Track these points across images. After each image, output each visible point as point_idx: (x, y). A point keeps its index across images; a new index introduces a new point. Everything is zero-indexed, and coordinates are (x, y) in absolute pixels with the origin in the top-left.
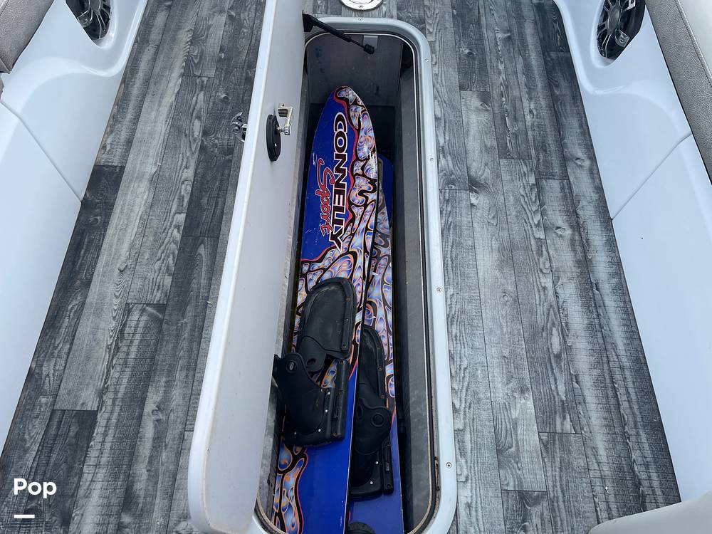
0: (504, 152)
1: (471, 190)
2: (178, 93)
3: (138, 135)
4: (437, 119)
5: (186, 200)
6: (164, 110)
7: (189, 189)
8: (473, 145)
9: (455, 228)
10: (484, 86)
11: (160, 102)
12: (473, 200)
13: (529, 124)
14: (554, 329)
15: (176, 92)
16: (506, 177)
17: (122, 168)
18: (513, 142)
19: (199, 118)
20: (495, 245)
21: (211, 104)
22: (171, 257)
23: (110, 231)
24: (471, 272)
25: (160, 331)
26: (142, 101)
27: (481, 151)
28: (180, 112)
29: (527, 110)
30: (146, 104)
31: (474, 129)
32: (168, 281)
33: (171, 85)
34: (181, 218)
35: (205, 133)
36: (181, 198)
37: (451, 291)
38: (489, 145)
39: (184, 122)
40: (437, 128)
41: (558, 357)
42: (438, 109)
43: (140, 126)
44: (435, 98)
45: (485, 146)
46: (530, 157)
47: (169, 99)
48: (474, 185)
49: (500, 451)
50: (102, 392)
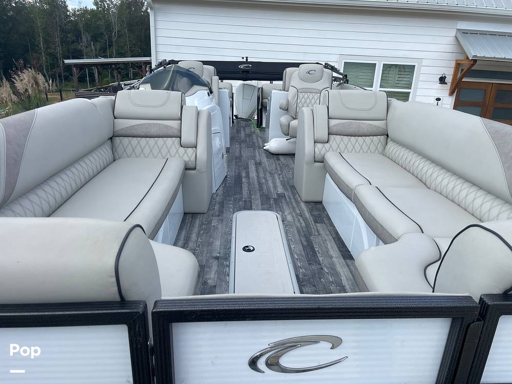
0: (202, 267)
1: (219, 257)
2: (341, 280)
3: (346, 267)
4: (228, 276)
5: (317, 253)
6: (342, 275)
7: (318, 255)
8: (215, 268)
9: (226, 249)
10: (204, 287)
11: (346, 277)
12: (218, 255)
14: (201, 233)
15: (343, 281)
16: (204, 260)
17: (344, 259)
19: (327, 273)
20: (213, 246)
21: (325, 277)
22: (314, 242)
23: (336, 247)
24: (222, 241)
25: (308, 232)
27: (212, 266)
28: (336, 274)
30: (351, 276)
31: (213, 272)
32: (312, 239)
33: (346, 283)
34: (316, 249)
35: (322, 269)
36: (319, 253)
37: (229, 238)
39: (333, 272)
40: (229, 273)
41: (202, 230)
42: (227, 279)
43: (348, 270)
44: (228, 282)
45: (210, 268)
47: (343, 278)
48: (217, 258)
49: (222, 220)
50: (316, 225)
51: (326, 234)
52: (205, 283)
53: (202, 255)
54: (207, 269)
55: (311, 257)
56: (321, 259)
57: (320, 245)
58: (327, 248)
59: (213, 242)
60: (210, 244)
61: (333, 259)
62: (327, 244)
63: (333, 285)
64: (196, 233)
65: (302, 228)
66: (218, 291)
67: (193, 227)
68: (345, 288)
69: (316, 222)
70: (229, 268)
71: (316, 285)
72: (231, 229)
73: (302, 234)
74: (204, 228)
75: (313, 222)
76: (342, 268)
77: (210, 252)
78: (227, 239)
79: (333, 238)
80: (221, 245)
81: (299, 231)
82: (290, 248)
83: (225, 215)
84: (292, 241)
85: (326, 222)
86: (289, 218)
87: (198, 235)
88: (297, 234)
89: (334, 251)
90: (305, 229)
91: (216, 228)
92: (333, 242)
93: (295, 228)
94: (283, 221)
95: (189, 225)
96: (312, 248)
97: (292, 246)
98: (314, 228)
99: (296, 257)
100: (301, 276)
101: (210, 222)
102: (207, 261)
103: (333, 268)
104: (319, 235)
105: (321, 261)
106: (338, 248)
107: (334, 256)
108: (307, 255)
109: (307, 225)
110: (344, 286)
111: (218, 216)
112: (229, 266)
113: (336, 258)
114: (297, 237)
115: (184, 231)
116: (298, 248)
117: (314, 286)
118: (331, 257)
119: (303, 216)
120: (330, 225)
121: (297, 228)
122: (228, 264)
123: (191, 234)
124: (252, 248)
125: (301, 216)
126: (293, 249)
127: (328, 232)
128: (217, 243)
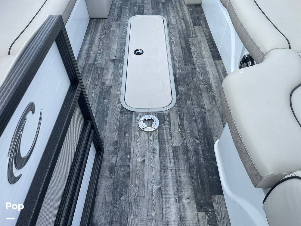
0: (102, 69)
1: (115, 60)
2: (209, 79)
3: (215, 67)
4: (122, 77)
5: (193, 54)
6: (211, 74)
7: (193, 56)
8: (111, 70)
9: (121, 52)
10: (102, 88)
11: (213, 75)
12: (115, 58)
14: (103, 38)
15: (210, 79)
16: (104, 63)
17: (214, 59)
18: (98, 72)
19: (199, 72)
20: (111, 50)
21: (197, 76)
22: (191, 44)
23: (208, 48)
24: (119, 45)
25: (187, 34)
26: (219, 76)
27: (109, 68)
28: (205, 73)
29: (90, 81)
30: (217, 75)
31: (110, 74)
32: (190, 41)
33: (213, 81)
34: (192, 51)
35: (195, 69)
36: (194, 54)
37: (124, 42)
39: (203, 71)
40: (122, 74)
41: (103, 34)
42: (121, 80)
43: (216, 69)
44: (121, 83)
45: (107, 70)
46: (94, 68)
47: (211, 77)
48: (114, 61)
49: (119, 25)
50: (194, 27)
51: (202, 36)
52: (103, 84)
53: (102, 58)
54: (105, 71)
55: (187, 59)
56: (195, 59)
57: (195, 46)
58: (201, 49)
59: (111, 46)
60: (109, 48)
61: (205, 59)
62: (201, 45)
63: (202, 84)
64: (99, 38)
65: (183, 30)
66: (113, 91)
67: (97, 31)
68: (212, 86)
69: (194, 24)
70: (122, 70)
71: (189, 84)
72: (126, 33)
74: (105, 33)
75: (192, 25)
76: (211, 67)
77: (109, 55)
78: (123, 42)
79: (207, 40)
80: (117, 49)
81: (180, 33)
82: (171, 50)
83: (122, 20)
84: (173, 44)
85: (203, 24)
86: (173, 21)
87: (100, 39)
88: (178, 37)
89: (206, 52)
90: (185, 32)
91: (114, 32)
92: (206, 43)
93: (177, 31)
94: (168, 24)
95: (93, 30)
96: (189, 49)
97: (173, 49)
99: (176, 58)
100: (178, 76)
101: (110, 27)
102: (106, 63)
103: (204, 68)
104: (196, 36)
105: (195, 61)
106: (210, 48)
107: (206, 56)
108: (184, 56)
109: (187, 28)
110: (211, 84)
111: (117, 21)
112: (122, 68)
113: (208, 58)
114: (178, 39)
115: (89, 36)
116: (178, 50)
117: (188, 85)
118: (203, 58)
119: (185, 19)
120: (206, 27)
121: (179, 31)
122: (122, 66)
123: (94, 38)
124: (141, 52)
125: (183, 19)
126: (174, 50)
127: (203, 34)
128: (115, 47)
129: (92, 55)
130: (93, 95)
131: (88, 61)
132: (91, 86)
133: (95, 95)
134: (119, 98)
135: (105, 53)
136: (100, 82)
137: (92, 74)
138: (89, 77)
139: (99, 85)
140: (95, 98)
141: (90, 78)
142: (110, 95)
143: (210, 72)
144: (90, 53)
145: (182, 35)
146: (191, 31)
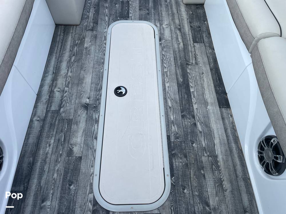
0: (70, 122)
1: (88, 104)
2: (214, 145)
3: (221, 122)
4: (96, 138)
5: (192, 96)
6: (216, 135)
7: (193, 101)
8: (82, 125)
9: (97, 90)
10: (69, 160)
12: (88, 100)
13: (53, 138)
14: (72, 61)
15: (216, 146)
16: (72, 111)
17: (220, 107)
18: (64, 128)
19: (201, 132)
21: (198, 140)
22: (190, 78)
24: (94, 76)
26: (228, 140)
27: (80, 122)
28: (209, 135)
29: (51, 146)
30: (225, 138)
31: (80, 133)
32: (188, 71)
33: (219, 150)
34: (192, 90)
35: (195, 124)
36: (194, 97)
37: (102, 70)
38: (75, 126)
39: (206, 130)
40: (97, 133)
41: (74, 55)
42: (95, 144)
43: (222, 126)
44: (95, 151)
45: (77, 125)
46: (59, 120)
47: (217, 141)
48: (86, 107)
49: (96, 37)
50: (194, 46)
51: (204, 63)
52: (70, 152)
53: (71, 101)
54: (74, 127)
55: (185, 105)
56: (195, 106)
57: (196, 81)
58: (203, 87)
59: (84, 77)
60: (80, 81)
61: (208, 107)
62: (203, 80)
63: (205, 155)
64: (67, 61)
65: (179, 51)
66: (83, 167)
67: (64, 49)
68: (218, 160)
69: (195, 41)
70: (98, 126)
71: (188, 155)
72: (104, 54)
73: (179, 62)
74: (76, 52)
75: (192, 42)
76: (216, 123)
77: (80, 96)
78: (99, 71)
79: (211, 70)
80: (92, 84)
81: (176, 57)
82: (164, 89)
83: (99, 29)
84: (167, 76)
85: (206, 39)
86: (167, 34)
87: (70, 65)
88: (173, 63)
90: (182, 54)
91: (88, 53)
92: (210, 76)
93: (172, 52)
94: (160, 40)
96: (188, 87)
97: (167, 85)
98: (191, 52)
99: (170, 104)
100: (172, 139)
101: (82, 40)
102: (76, 111)
103: (207, 125)
104: (197, 63)
105: (195, 110)
106: (215, 87)
107: (209, 101)
108: (181, 99)
109: (185, 46)
110: (216, 157)
111: (92, 30)
112: (97, 121)
113: (212, 104)
114: (173, 68)
115: (54, 58)
116: (173, 88)
117: (186, 156)
118: (206, 104)
119: (182, 30)
120: (209, 46)
121: (174, 52)
122: (97, 117)
123: (61, 62)
125: (180, 30)
126: (167, 88)
127: (206, 59)
128: (88, 79)
129: (57, 95)
130: (55, 175)
131: (51, 106)
132: (53, 157)
133: (57, 176)
134: (91, 181)
135: (75, 91)
136: (66, 149)
137: (55, 133)
138: (51, 137)
139: (65, 154)
140: (57, 182)
141: (52, 141)
142: (78, 175)
143: (215, 132)
144: (53, 92)
145: (178, 60)
146: (190, 53)
